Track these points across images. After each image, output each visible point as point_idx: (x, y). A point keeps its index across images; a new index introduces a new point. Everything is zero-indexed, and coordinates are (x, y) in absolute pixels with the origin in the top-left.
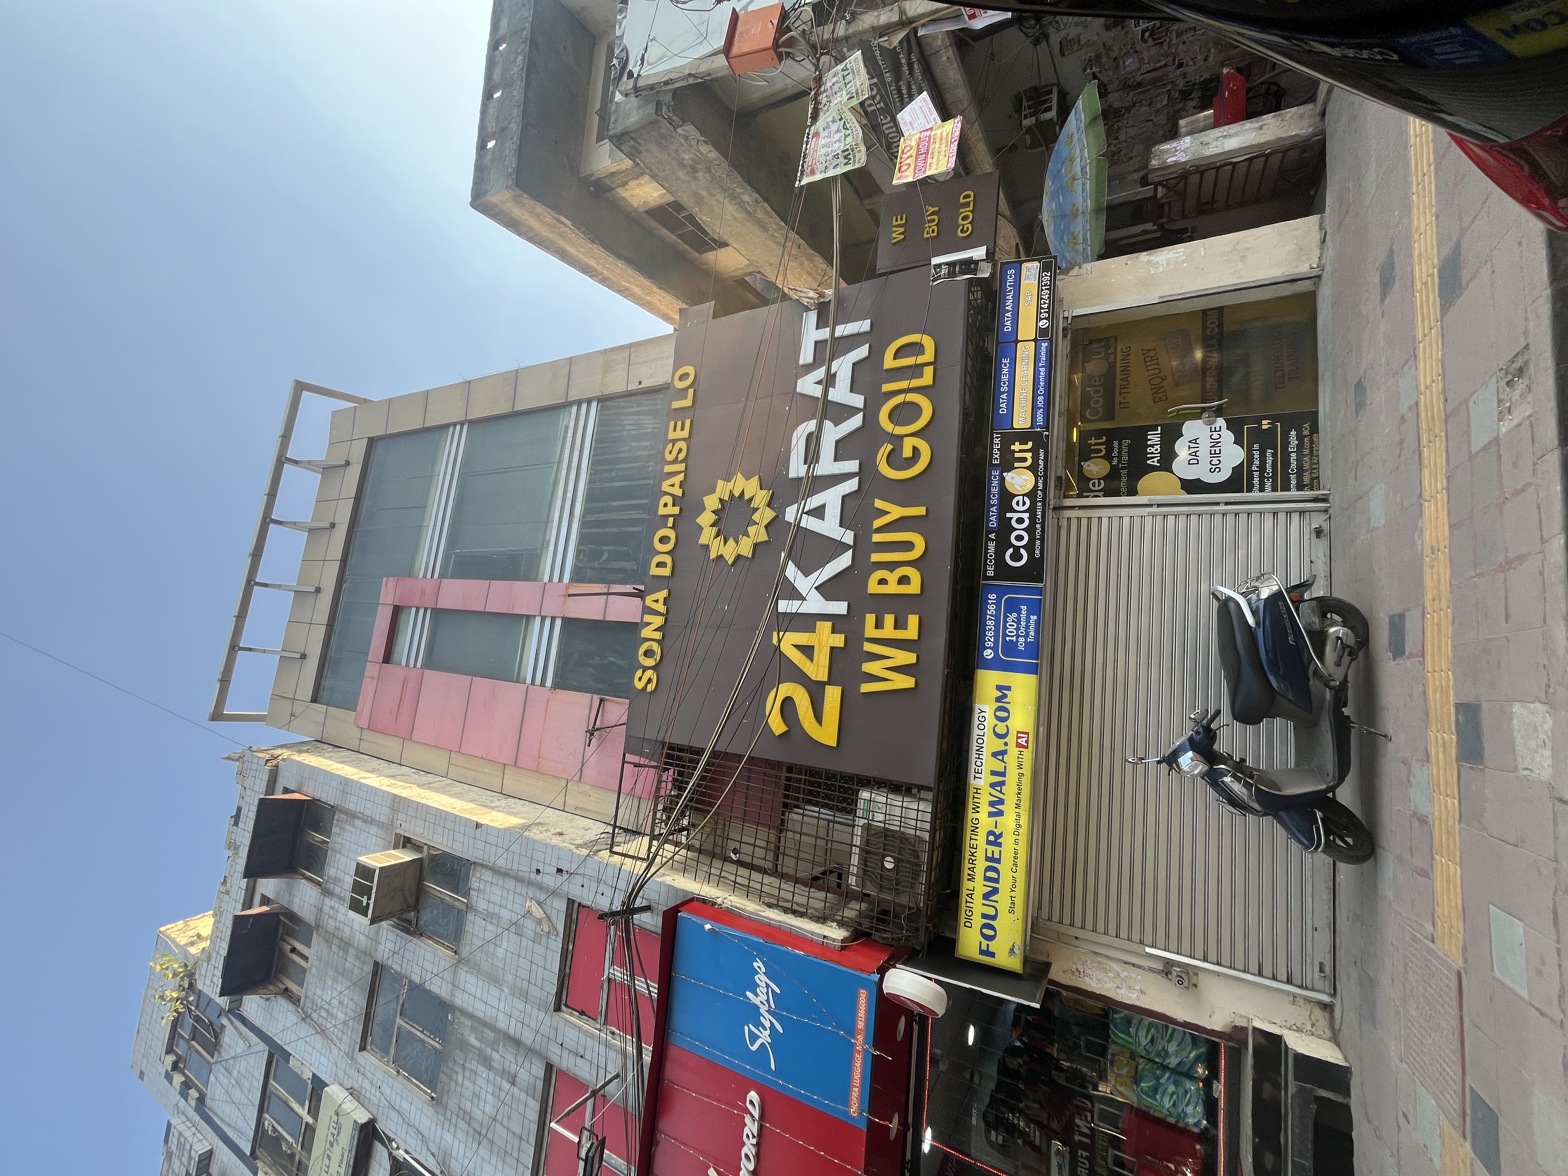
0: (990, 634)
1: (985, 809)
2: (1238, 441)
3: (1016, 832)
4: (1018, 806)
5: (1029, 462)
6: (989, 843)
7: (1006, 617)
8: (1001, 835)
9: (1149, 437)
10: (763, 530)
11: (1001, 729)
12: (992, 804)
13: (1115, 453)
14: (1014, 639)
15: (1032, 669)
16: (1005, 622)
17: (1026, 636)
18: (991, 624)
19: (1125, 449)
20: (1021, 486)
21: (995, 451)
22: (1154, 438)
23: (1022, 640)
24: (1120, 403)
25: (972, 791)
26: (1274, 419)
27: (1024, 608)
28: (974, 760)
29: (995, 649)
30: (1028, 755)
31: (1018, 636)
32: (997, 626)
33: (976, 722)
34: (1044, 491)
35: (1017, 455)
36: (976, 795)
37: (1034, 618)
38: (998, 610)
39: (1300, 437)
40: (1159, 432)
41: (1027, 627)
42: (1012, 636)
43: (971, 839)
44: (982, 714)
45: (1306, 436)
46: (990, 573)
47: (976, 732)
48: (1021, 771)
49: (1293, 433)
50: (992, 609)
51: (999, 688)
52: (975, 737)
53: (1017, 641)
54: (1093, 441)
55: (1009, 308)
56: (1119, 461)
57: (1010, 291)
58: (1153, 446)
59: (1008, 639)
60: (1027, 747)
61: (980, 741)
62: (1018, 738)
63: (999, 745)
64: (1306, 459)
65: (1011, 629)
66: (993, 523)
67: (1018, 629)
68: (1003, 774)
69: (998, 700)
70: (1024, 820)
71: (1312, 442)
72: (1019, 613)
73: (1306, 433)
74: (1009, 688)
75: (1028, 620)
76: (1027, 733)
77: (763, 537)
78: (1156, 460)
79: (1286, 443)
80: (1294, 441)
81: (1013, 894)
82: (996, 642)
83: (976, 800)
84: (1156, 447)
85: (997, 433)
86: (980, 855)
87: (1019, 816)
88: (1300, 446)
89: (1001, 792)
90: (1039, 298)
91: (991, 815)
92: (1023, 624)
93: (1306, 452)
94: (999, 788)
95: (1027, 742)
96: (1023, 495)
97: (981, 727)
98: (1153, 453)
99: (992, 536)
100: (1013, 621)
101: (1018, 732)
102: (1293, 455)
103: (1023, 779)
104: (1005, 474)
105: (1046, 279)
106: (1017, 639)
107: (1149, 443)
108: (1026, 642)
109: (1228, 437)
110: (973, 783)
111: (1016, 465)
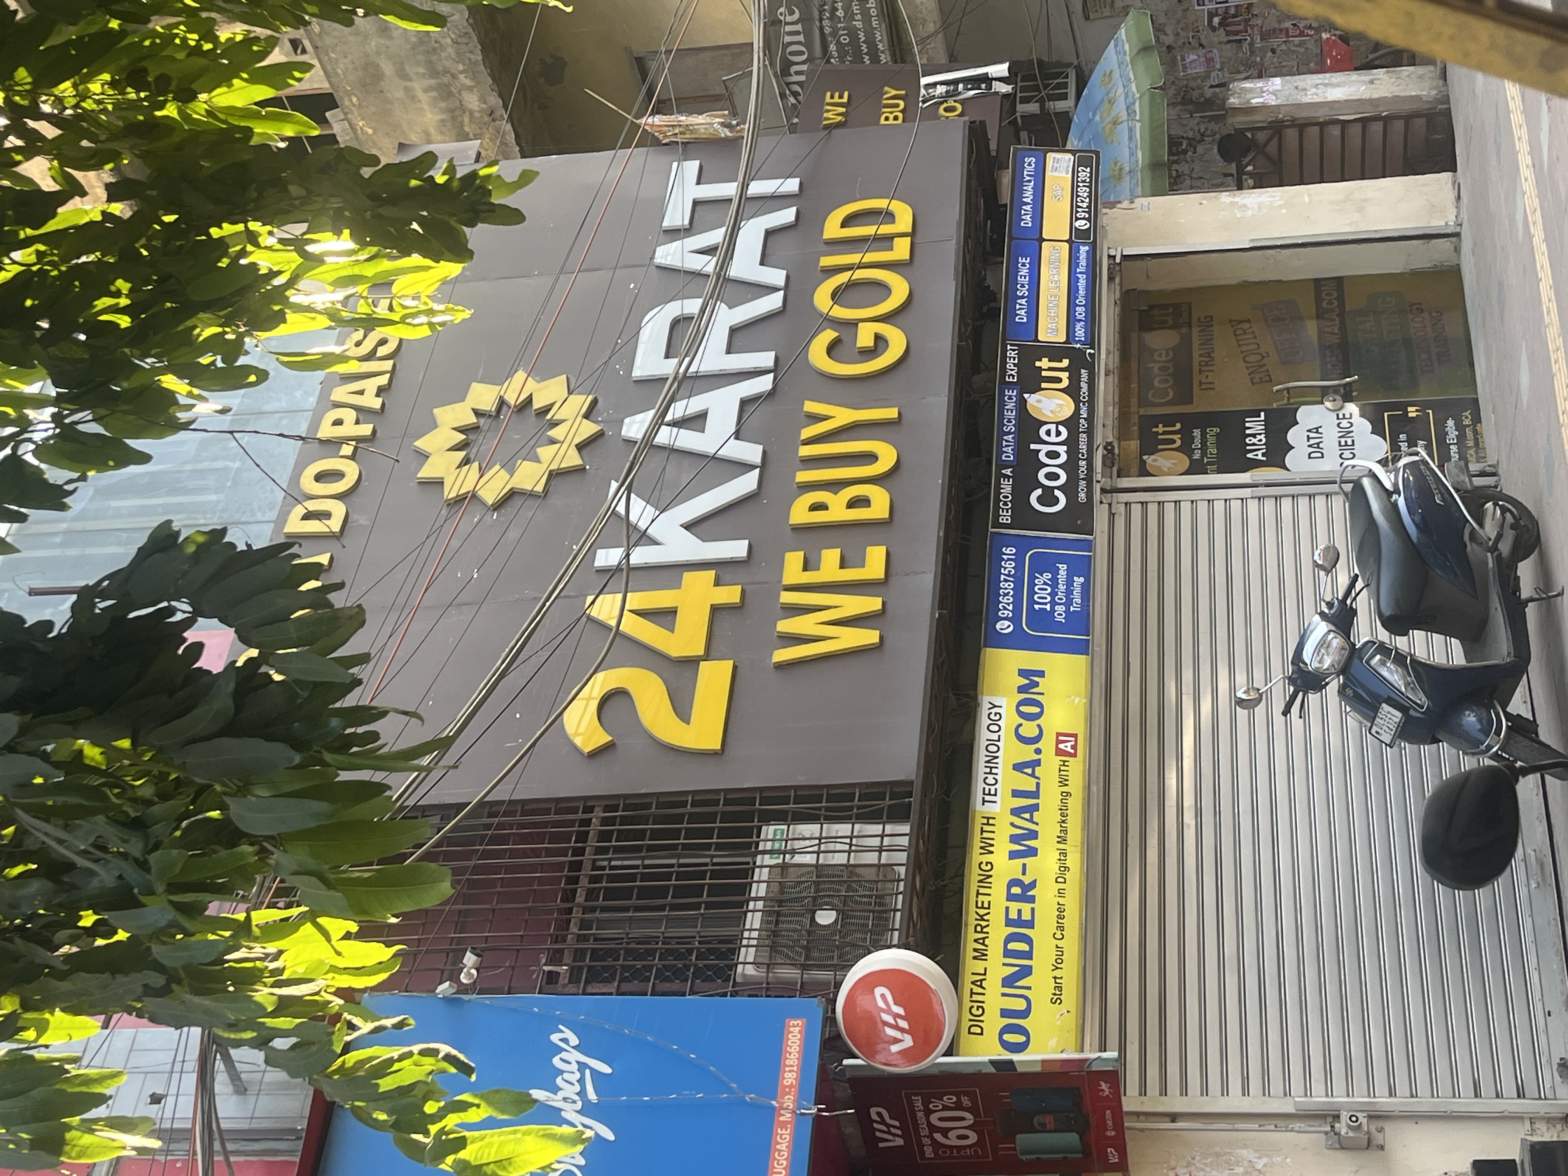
0: (1006, 602)
1: (1002, 847)
2: (1377, 430)
3: (1060, 879)
4: (1062, 840)
5: (1065, 383)
6: (1011, 897)
7: (1032, 578)
8: (1033, 885)
9: (1247, 425)
10: (573, 451)
11: (1029, 729)
12: (1014, 839)
13: (1197, 443)
14: (1048, 607)
15: (1081, 648)
16: (1032, 585)
17: (1069, 603)
18: (1007, 586)
19: (1211, 440)
20: (1051, 411)
21: (1010, 365)
22: (1255, 426)
23: (1060, 609)
24: (1201, 383)
25: (978, 822)
26: (1424, 406)
27: (1063, 568)
28: (981, 776)
29: (1015, 619)
30: (1076, 769)
31: (1053, 603)
32: (1018, 590)
33: (985, 721)
34: (1090, 419)
35: (1044, 373)
36: (986, 828)
37: (1079, 580)
38: (1019, 567)
39: (1459, 427)
40: (1262, 418)
41: (1069, 592)
42: (1046, 604)
43: (978, 894)
44: (994, 711)
45: (1468, 426)
46: (1005, 517)
47: (984, 736)
48: (1065, 789)
49: (1450, 423)
50: (1009, 567)
51: (1022, 673)
52: (983, 743)
53: (1053, 610)
54: (1161, 429)
55: (1028, 200)
56: (1204, 453)
57: (1030, 181)
58: (1254, 435)
59: (1037, 607)
60: (1074, 755)
61: (993, 748)
62: (1059, 742)
63: (1027, 753)
64: (1472, 452)
65: (1042, 594)
66: (1009, 453)
67: (1053, 594)
68: (1035, 794)
69: (1021, 689)
70: (1074, 861)
71: (1475, 433)
72: (1055, 572)
73: (1467, 422)
74: (1041, 674)
75: (1070, 583)
76: (1075, 736)
77: (573, 459)
78: (1260, 453)
79: (1442, 436)
80: (1452, 433)
81: (1057, 973)
82: (1017, 610)
83: (985, 835)
84: (1259, 437)
85: (1011, 345)
86: (996, 917)
87: (1063, 853)
88: (1461, 438)
89: (1031, 820)
90: (1074, 194)
91: (1013, 855)
92: (1062, 587)
93: (1471, 443)
94: (1027, 816)
95: (1074, 747)
96: (1057, 424)
97: (994, 728)
98: (1254, 444)
99: (1008, 472)
100: (1045, 583)
101: (1058, 734)
102: (1454, 448)
103: (1070, 801)
104: (1026, 396)
105: (1084, 174)
106: (1052, 607)
107: (1248, 432)
108: (1067, 611)
109: (1362, 426)
110: (980, 809)
111: (1044, 385)
